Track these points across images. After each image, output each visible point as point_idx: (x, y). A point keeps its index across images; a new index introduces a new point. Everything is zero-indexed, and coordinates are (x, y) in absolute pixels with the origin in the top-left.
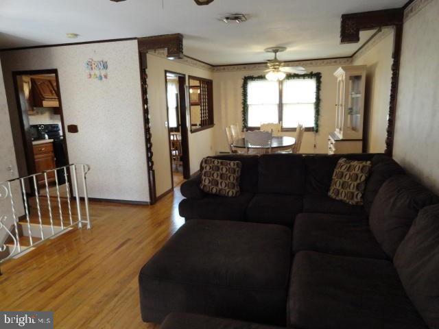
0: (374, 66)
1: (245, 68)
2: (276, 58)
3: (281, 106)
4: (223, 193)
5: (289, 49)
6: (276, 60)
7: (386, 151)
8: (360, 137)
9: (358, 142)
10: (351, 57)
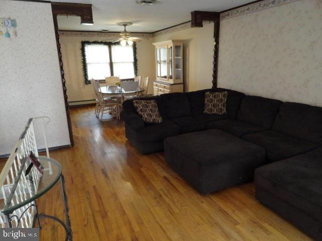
0: (189, 41)
1: (81, 34)
2: (125, 30)
3: (111, 64)
4: (156, 121)
5: (134, 25)
6: (125, 32)
7: (213, 87)
8: (182, 82)
9: (181, 85)
10: (153, 33)
